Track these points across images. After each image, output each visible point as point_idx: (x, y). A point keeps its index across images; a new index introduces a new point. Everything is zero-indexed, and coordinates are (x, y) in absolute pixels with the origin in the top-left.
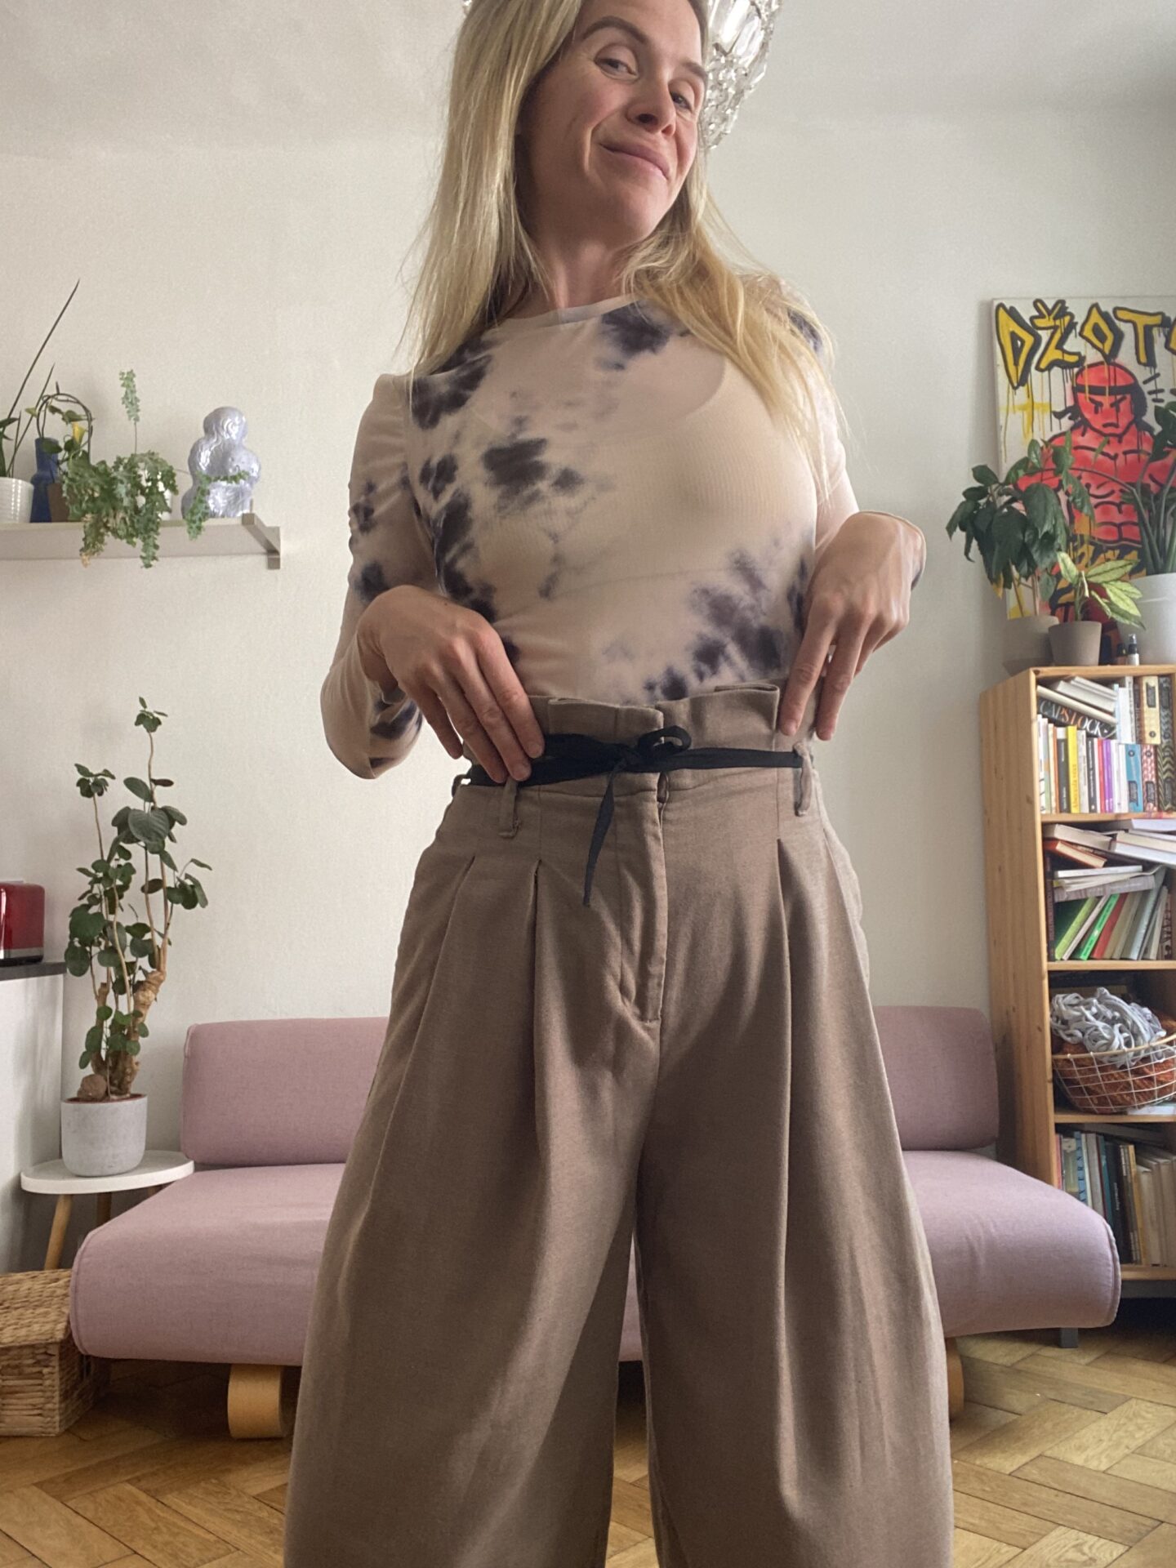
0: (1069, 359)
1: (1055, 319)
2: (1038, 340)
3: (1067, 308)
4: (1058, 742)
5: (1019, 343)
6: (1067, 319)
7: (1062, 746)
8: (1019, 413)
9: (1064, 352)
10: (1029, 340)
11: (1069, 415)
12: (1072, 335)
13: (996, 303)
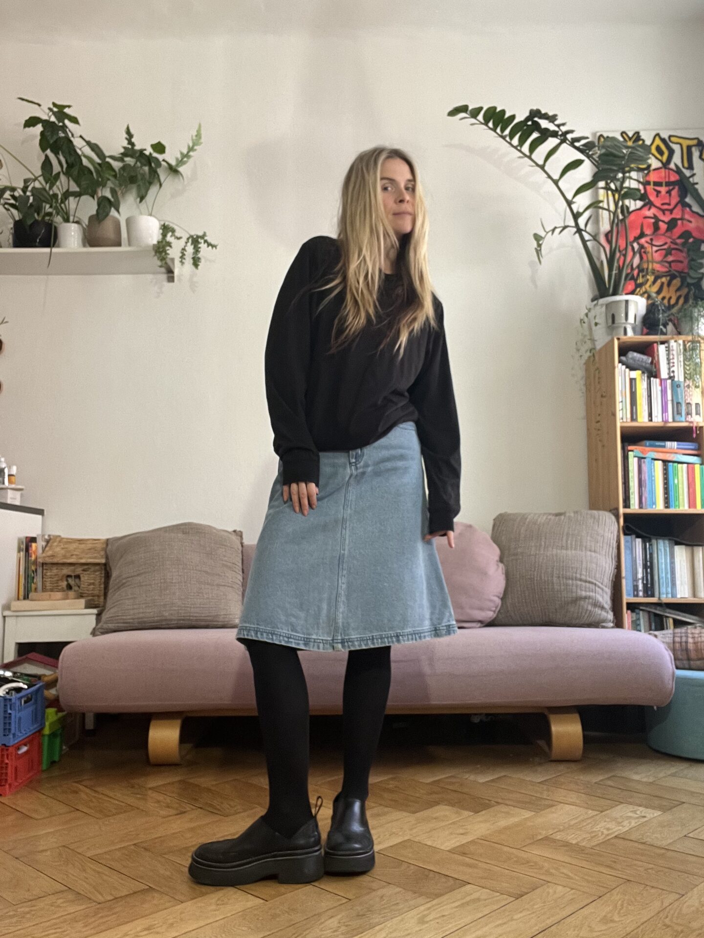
1: (634, 142)
3: (640, 136)
4: (631, 380)
6: (641, 142)
7: (633, 381)
13: (598, 134)
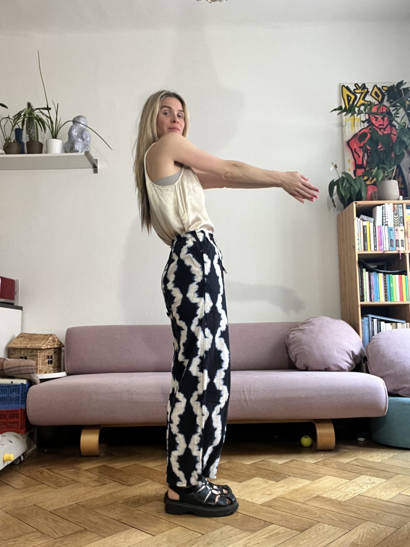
0: (366, 103)
1: (362, 90)
2: (356, 97)
3: (366, 86)
4: (364, 227)
5: (350, 98)
6: (366, 90)
8: (350, 121)
9: (365, 101)
10: (353, 97)
11: (367, 122)
12: (368, 96)
13: (342, 85)
